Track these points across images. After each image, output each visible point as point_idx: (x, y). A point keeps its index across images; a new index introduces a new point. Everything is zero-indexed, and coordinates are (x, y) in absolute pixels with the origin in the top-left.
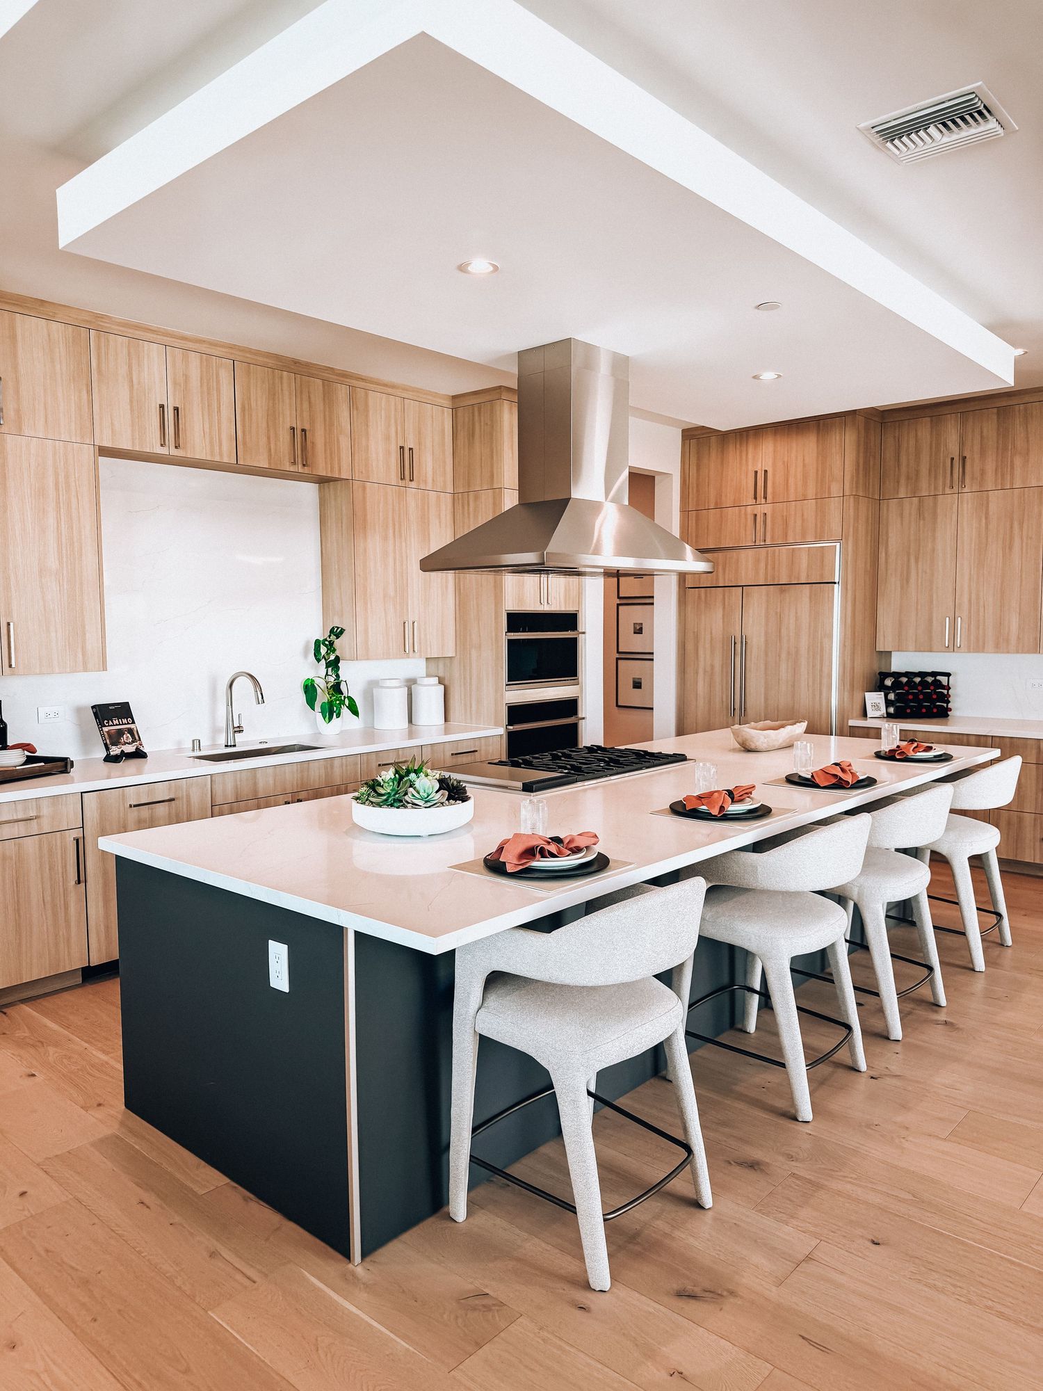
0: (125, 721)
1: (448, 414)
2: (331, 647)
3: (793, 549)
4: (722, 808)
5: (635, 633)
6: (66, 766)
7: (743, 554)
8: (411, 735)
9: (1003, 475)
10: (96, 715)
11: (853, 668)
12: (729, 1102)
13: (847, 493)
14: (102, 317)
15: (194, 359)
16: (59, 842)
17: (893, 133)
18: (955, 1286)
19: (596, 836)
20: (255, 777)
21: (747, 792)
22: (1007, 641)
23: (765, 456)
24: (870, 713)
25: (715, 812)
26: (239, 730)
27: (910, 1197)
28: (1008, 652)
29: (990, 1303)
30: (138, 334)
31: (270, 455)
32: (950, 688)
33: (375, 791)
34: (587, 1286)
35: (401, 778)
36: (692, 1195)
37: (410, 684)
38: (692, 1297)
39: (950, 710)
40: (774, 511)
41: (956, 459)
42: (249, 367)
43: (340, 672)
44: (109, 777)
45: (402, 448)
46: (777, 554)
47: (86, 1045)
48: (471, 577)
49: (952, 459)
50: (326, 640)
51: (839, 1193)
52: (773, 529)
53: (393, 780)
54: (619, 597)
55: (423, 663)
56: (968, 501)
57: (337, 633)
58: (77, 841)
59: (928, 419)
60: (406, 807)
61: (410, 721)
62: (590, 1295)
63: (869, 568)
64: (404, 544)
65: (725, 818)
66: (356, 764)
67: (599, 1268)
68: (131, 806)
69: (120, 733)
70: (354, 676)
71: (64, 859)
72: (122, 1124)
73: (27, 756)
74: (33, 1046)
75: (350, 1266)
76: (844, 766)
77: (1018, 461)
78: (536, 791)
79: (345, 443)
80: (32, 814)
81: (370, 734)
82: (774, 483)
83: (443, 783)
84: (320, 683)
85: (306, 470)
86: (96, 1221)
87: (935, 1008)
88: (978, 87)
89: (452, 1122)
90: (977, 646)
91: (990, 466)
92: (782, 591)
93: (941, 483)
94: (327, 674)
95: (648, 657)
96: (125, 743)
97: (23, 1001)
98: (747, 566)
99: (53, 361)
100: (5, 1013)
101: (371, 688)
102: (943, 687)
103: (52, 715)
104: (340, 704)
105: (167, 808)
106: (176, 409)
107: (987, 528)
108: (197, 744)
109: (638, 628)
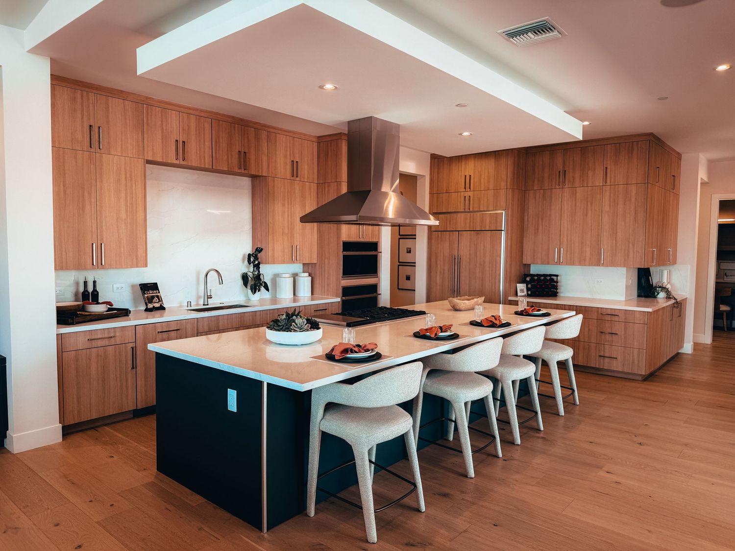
0: (155, 292)
1: (315, 145)
2: (256, 258)
3: (483, 214)
4: (436, 334)
5: (407, 253)
6: (127, 313)
7: (459, 215)
8: (295, 301)
9: (583, 180)
10: (141, 289)
11: (511, 272)
12: (437, 470)
13: (509, 187)
14: (150, 98)
15: (193, 118)
16: (124, 348)
17: (512, 35)
18: (527, 542)
19: (376, 344)
20: (218, 320)
21: (449, 327)
22: (585, 260)
23: (470, 169)
24: (519, 294)
25: (433, 336)
26: (210, 297)
27: (513, 508)
28: (585, 265)
29: (541, 548)
30: (166, 106)
31: (228, 164)
32: (558, 282)
33: (277, 324)
34: (367, 541)
35: (289, 318)
36: (416, 507)
37: (295, 276)
38: (413, 545)
39: (558, 293)
40: (474, 195)
41: (561, 171)
42: (219, 122)
43: (260, 270)
44: (147, 318)
45: (293, 161)
46: (475, 216)
47: (137, 444)
48: (326, 226)
49: (560, 172)
50: (253, 254)
51: (483, 506)
52: (473, 204)
53: (285, 319)
54: (400, 235)
55: (301, 266)
56: (567, 193)
57: (259, 250)
58: (133, 348)
59: (548, 152)
60: (291, 331)
61: (294, 294)
62: (367, 544)
63: (519, 223)
64: (293, 208)
65: (438, 339)
66: (267, 314)
67: (373, 534)
68: (158, 332)
69: (153, 297)
70: (267, 271)
71: (126, 356)
72: (156, 477)
73: (109, 308)
74: (111, 444)
75: (262, 533)
76: (496, 317)
77: (590, 173)
78: (353, 326)
79: (265, 158)
80: (112, 335)
81: (274, 300)
82: (474, 181)
83: (309, 321)
84: (250, 274)
85: (246, 172)
86: (146, 516)
87: (538, 431)
88: (547, 19)
89: (309, 471)
90: (571, 263)
91: (577, 176)
92: (477, 234)
93: (554, 183)
94: (254, 271)
95: (413, 264)
96: (155, 302)
97: (106, 425)
98: (461, 221)
99: (126, 119)
100: (96, 430)
101: (276, 277)
102: (555, 282)
103: (120, 288)
104: (260, 285)
105: (176, 334)
106: (184, 142)
107: (575, 205)
108: (189, 303)
109: (409, 250)
